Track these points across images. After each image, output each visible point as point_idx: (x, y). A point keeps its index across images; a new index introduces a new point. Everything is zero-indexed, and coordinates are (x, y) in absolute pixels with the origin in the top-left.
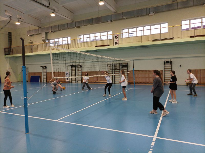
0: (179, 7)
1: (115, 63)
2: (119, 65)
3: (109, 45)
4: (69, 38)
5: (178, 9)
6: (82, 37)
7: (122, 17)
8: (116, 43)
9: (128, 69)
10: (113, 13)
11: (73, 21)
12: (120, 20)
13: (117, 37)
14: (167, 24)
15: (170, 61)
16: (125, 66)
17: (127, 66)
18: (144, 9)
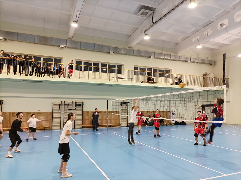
0: (134, 54)
7: (80, 47)
9: (82, 109)
10: (68, 39)
16: (79, 105)
18: (105, 46)
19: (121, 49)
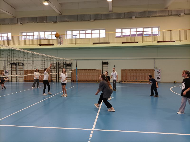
0: (114, 17)
1: (59, 62)
2: (63, 64)
3: (53, 45)
4: (10, 34)
5: (113, 19)
6: (24, 34)
7: (66, 20)
8: (60, 43)
9: (71, 68)
10: (59, 15)
11: (15, 17)
12: (64, 21)
13: (62, 38)
14: (105, 30)
15: (107, 62)
16: (68, 65)
17: (70, 65)
18: (86, 15)
19: (101, 15)
